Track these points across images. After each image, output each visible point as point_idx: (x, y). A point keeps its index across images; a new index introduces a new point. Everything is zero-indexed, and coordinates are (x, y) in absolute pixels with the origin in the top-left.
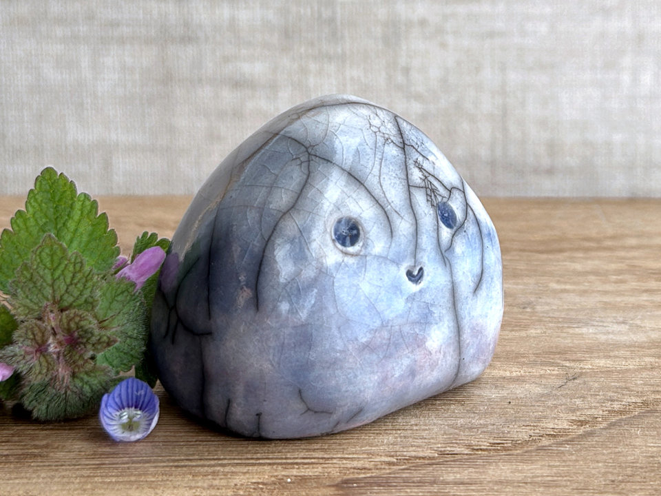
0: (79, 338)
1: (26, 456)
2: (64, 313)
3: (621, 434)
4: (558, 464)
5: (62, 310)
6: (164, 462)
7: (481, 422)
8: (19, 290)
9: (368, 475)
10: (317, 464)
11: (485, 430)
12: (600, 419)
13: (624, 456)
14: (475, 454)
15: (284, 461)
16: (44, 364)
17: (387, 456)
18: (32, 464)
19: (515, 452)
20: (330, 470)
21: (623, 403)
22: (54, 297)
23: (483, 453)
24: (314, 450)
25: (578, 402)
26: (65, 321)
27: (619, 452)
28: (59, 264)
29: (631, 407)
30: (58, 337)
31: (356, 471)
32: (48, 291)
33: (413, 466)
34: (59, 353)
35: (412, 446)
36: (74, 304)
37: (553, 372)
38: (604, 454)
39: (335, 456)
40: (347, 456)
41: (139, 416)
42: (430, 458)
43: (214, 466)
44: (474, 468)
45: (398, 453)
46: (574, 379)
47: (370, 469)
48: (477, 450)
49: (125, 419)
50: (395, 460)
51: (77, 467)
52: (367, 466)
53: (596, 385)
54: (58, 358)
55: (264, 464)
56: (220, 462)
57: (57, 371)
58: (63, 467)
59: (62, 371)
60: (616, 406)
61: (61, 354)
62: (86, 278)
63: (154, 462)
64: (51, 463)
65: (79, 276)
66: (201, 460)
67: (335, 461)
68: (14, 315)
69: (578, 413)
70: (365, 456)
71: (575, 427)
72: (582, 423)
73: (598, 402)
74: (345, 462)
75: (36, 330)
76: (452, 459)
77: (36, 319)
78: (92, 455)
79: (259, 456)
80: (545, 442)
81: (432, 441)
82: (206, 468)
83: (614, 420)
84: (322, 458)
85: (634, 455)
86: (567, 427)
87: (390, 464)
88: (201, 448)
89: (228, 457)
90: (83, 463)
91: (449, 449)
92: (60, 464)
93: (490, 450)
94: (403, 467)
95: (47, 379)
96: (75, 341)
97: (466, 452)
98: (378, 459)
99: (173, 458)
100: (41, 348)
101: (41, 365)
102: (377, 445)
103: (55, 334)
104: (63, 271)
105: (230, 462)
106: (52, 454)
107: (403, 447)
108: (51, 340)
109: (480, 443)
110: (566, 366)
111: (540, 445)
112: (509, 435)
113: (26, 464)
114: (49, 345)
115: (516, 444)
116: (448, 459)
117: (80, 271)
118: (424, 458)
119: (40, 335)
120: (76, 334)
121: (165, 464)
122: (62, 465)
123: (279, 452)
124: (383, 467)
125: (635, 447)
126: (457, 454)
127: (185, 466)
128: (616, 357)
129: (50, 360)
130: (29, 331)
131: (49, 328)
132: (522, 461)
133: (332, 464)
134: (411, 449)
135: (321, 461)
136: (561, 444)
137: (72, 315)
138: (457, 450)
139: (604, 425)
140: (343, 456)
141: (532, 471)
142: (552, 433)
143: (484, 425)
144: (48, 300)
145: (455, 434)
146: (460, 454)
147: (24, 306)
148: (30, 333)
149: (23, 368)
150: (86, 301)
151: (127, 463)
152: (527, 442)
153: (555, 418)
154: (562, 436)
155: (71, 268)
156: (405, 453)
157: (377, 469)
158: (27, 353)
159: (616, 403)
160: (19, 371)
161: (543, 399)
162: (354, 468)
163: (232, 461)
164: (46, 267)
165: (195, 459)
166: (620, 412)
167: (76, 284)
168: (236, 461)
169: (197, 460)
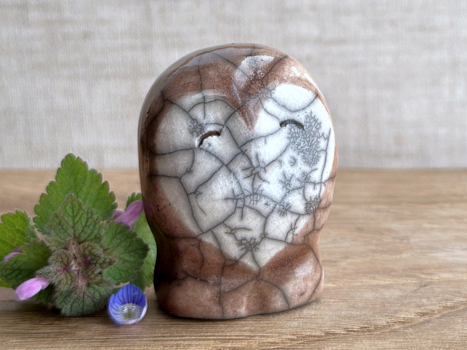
0: (91, 261)
1: (61, 333)
2: (81, 245)
3: (448, 322)
4: (402, 340)
5: (80, 243)
6: (147, 338)
7: (358, 313)
8: (52, 231)
9: (276, 347)
10: (245, 339)
11: (359, 318)
12: (436, 312)
13: (446, 336)
14: (348, 334)
15: (224, 338)
16: (69, 278)
17: (291, 335)
18: (64, 339)
19: (375, 333)
20: (252, 343)
21: (454, 302)
22: (74, 234)
23: (354, 333)
24: (245, 331)
25: (424, 301)
26: (82, 249)
27: (444, 333)
28: (78, 213)
29: (459, 304)
30: (78, 260)
31: (269, 344)
32: (71, 231)
33: (307, 342)
34: (79, 270)
35: (309, 329)
36: (88, 239)
37: (412, 281)
38: (433, 334)
39: (257, 335)
40: (265, 335)
41: (134, 309)
42: (319, 336)
43: (178, 340)
44: (346, 343)
45: (299, 333)
46: (425, 286)
47: (278, 343)
48: (351, 331)
49: (126, 310)
50: (296, 338)
51: (91, 340)
52: (277, 341)
53: (439, 290)
54: (78, 274)
55: (211, 340)
56: (183, 338)
57: (78, 282)
58: (83, 341)
59: (81, 283)
60: (449, 304)
61: (80, 271)
62: (95, 222)
63: (141, 338)
64: (76, 338)
65: (90, 221)
66: (171, 336)
67: (257, 338)
68: (49, 247)
69: (423, 308)
70: (277, 335)
71: (419, 316)
72: (423, 314)
73: (437, 301)
74: (263, 338)
75: (64, 256)
76: (333, 337)
77: (63, 249)
78: (102, 333)
79: (209, 334)
80: (397, 327)
81: (323, 325)
82: (173, 342)
83: (445, 312)
84: (249, 336)
85: (453, 335)
86: (413, 317)
87: (291, 340)
88: (172, 328)
89: (189, 335)
90: (96, 338)
91: (332, 330)
92: (81, 339)
93: (359, 331)
94: (300, 342)
95: (71, 288)
96: (88, 262)
97: (343, 333)
98: (285, 337)
99: (154, 335)
100: (66, 268)
101: (67, 279)
102: (286, 328)
103: (75, 258)
104: (80, 218)
105: (189, 338)
106: (77, 332)
107: (303, 330)
108: (73, 263)
109: (354, 327)
110: (422, 278)
111: (393, 328)
112: (374, 322)
113: (60, 339)
114: (72, 266)
115: (377, 328)
116: (330, 337)
117: (91, 217)
118: (315, 336)
119: (66, 259)
120: (89, 258)
121: (148, 339)
122: (82, 340)
123: (222, 332)
124: (287, 342)
125: (455, 330)
126: (337, 334)
127: (160, 340)
128: (456, 272)
129: (72, 275)
130: (59, 257)
131: (72, 254)
132: (379, 339)
133: (254, 339)
134: (307, 330)
135: (248, 338)
136: (407, 328)
137: (86, 246)
138: (337, 331)
139: (438, 315)
140: (263, 335)
141: (383, 345)
142: (403, 321)
143: (359, 315)
144: (71, 236)
145: (339, 321)
146: (339, 334)
147: (56, 241)
148: (59, 258)
149: (55, 280)
150: (95, 237)
151: (123, 338)
152: (384, 326)
153: (407, 311)
154: (408, 323)
155: (85, 216)
156: (303, 333)
157: (283, 343)
158: (58, 271)
159: (449, 301)
160: (53, 282)
161: (401, 299)
162: (268, 342)
163: (191, 338)
164: (69, 216)
165: (167, 336)
166: (451, 308)
167: (89, 226)
168: (193, 338)
169: (168, 336)
